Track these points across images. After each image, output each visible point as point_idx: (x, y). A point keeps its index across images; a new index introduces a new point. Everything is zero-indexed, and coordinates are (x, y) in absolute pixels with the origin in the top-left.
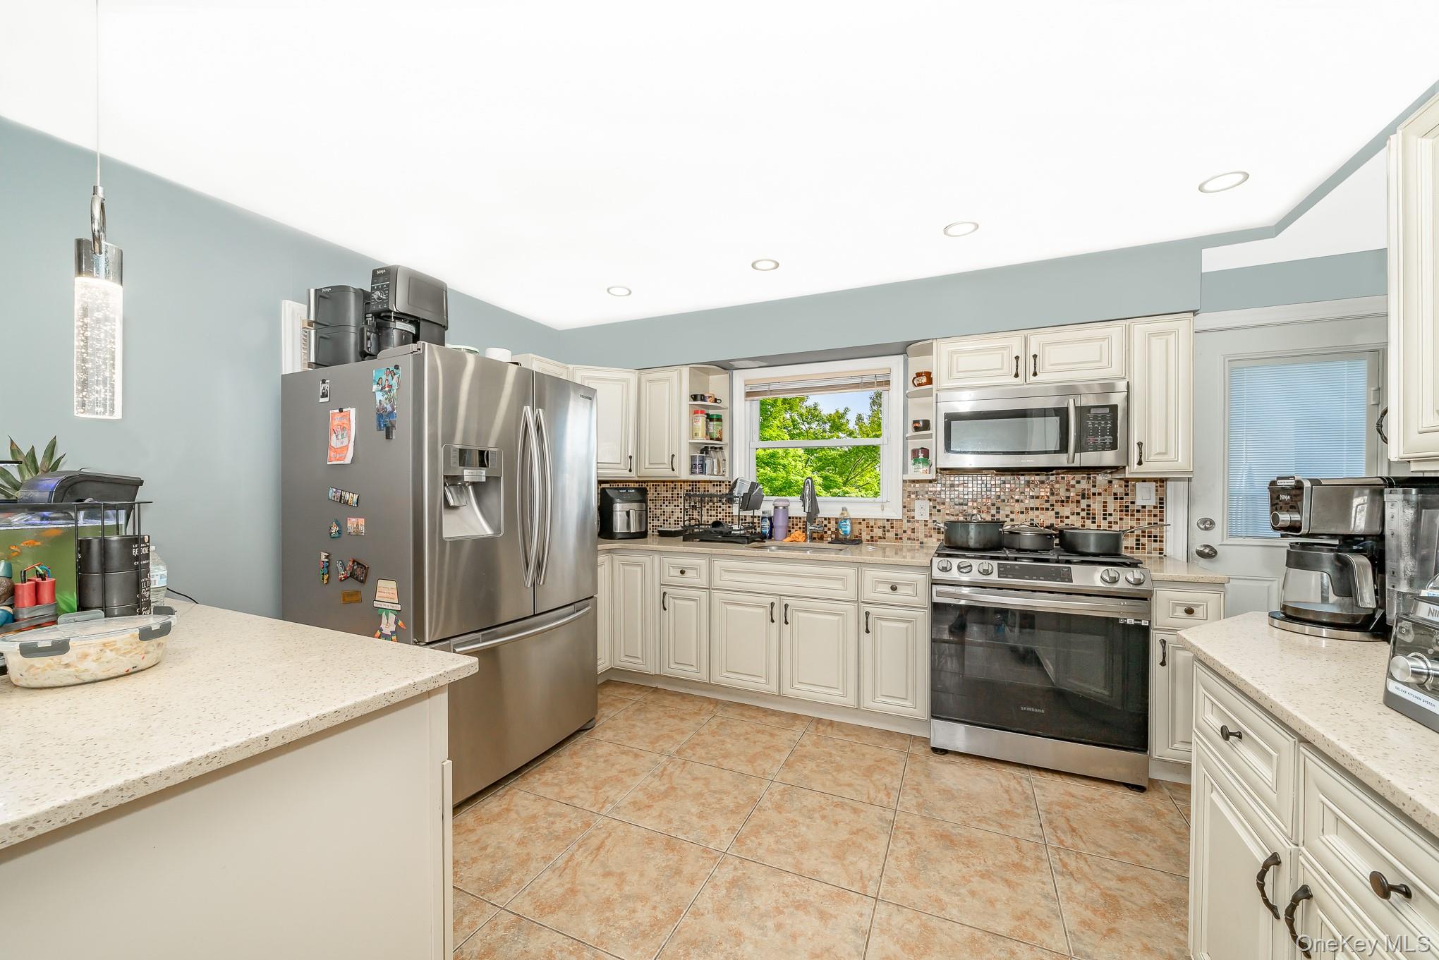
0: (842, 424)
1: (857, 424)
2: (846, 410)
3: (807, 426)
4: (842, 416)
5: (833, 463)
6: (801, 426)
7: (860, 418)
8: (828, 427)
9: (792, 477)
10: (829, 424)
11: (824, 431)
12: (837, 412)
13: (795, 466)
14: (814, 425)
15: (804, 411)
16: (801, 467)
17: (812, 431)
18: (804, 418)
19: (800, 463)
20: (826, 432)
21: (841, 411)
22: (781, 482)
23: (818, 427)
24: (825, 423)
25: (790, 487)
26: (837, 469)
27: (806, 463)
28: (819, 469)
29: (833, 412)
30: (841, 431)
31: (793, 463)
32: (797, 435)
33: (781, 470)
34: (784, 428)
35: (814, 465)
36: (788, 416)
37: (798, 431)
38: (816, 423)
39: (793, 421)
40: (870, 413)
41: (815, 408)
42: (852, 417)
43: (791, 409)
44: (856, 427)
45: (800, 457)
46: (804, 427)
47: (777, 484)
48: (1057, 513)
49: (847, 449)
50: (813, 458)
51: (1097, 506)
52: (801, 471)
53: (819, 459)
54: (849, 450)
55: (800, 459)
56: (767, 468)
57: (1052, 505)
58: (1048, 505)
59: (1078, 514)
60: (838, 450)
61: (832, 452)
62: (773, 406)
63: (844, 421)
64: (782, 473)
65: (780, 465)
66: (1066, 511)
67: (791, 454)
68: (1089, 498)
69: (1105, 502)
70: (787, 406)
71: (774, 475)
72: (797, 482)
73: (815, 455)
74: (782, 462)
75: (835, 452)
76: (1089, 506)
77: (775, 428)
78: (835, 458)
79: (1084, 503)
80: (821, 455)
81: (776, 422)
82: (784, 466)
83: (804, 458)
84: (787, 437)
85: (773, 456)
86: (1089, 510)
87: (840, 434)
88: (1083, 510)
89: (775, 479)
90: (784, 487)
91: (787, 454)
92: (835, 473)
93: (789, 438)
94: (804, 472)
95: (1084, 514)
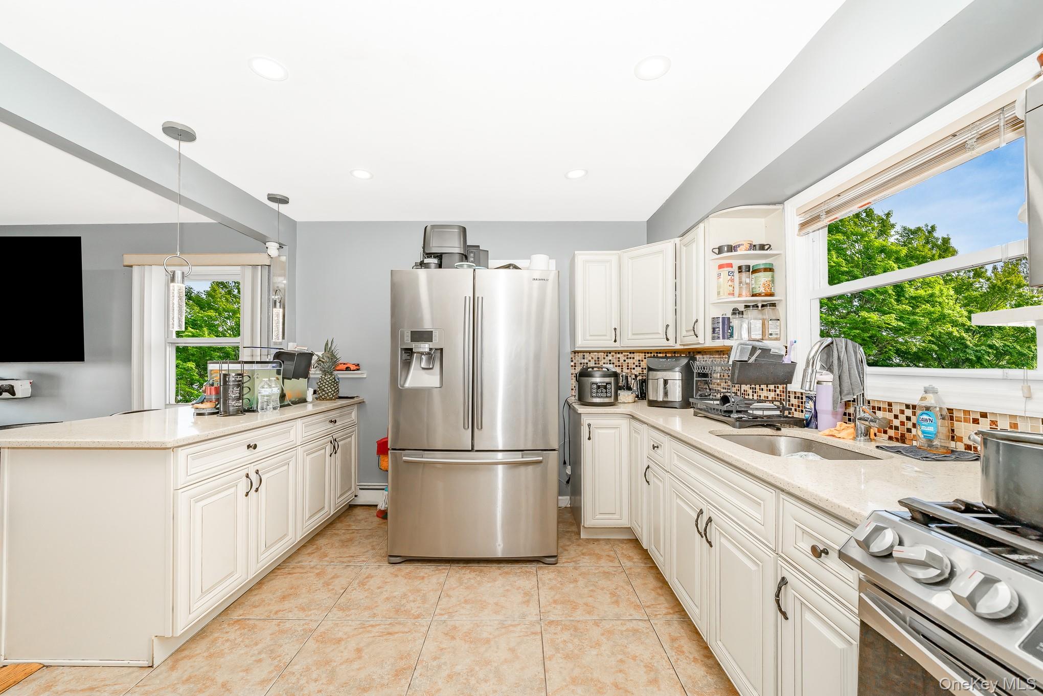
0: (982, 273)
2: (986, 262)
3: (957, 274)
4: (982, 267)
5: (975, 301)
7: (995, 268)
8: (972, 274)
9: (945, 311)
10: (973, 272)
11: (969, 278)
12: (979, 264)
13: (948, 303)
16: (952, 304)
17: (960, 277)
20: (970, 278)
21: (982, 263)
22: (937, 315)
23: (965, 275)
25: (944, 319)
26: (979, 305)
27: (956, 301)
28: (965, 305)
30: (981, 277)
31: (947, 301)
32: (949, 280)
33: (938, 306)
35: (962, 302)
37: (950, 277)
42: (989, 267)
45: (952, 296)
47: (935, 316)
49: (985, 291)
50: (961, 297)
52: (952, 307)
53: (966, 298)
54: (987, 291)
55: (952, 298)
56: (927, 304)
60: (979, 291)
61: (975, 293)
63: (984, 270)
64: (938, 308)
65: (937, 302)
67: (945, 294)
71: (933, 309)
72: (949, 314)
73: (963, 295)
74: (938, 300)
75: (977, 293)
78: (977, 297)
80: (966, 295)
82: (940, 303)
83: (954, 297)
85: (932, 295)
87: (981, 280)
89: (933, 313)
90: (940, 319)
91: (942, 294)
92: (977, 308)
93: (943, 282)
94: (954, 307)
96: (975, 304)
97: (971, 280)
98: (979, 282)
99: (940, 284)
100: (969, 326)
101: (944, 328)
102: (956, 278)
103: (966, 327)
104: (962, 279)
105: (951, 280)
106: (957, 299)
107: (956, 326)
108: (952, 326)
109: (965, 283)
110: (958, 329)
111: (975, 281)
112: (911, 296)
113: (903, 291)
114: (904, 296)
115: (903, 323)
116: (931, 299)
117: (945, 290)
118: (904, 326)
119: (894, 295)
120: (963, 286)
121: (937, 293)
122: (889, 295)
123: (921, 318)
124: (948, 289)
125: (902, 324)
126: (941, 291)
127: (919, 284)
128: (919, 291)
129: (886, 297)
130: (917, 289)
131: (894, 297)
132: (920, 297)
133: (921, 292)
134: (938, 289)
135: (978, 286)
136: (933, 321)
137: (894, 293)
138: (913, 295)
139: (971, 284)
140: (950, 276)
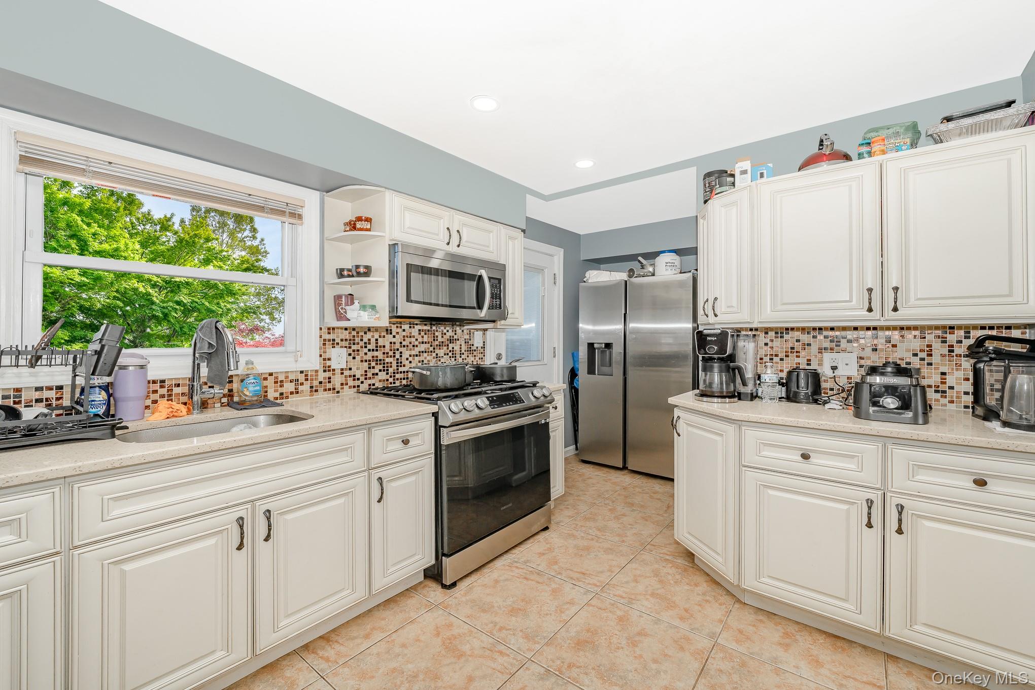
0: (169, 226)
1: (180, 226)
2: (172, 215)
3: (142, 227)
4: (169, 220)
6: (138, 227)
7: (182, 221)
8: (158, 228)
10: (160, 226)
11: (156, 231)
12: (165, 216)
14: (148, 227)
15: (140, 216)
17: (146, 231)
18: (140, 221)
19: (137, 255)
20: (157, 232)
21: (169, 216)
23: (151, 228)
24: (157, 225)
26: (165, 260)
27: (142, 255)
29: (162, 217)
30: (168, 231)
31: (132, 255)
32: (135, 234)
34: (125, 229)
35: (148, 257)
36: (128, 219)
37: (136, 231)
38: (150, 225)
39: (132, 223)
40: (190, 217)
41: (149, 214)
42: (176, 220)
43: (130, 214)
44: (180, 228)
45: (137, 251)
46: (140, 228)
48: (437, 354)
49: (173, 245)
50: (147, 251)
51: (457, 348)
53: (152, 252)
54: (174, 245)
55: (137, 252)
57: (434, 349)
58: (431, 349)
59: (448, 354)
60: (166, 245)
61: (162, 247)
62: (116, 212)
63: (170, 223)
65: (122, 256)
66: (441, 352)
67: (131, 249)
68: (453, 343)
69: (461, 345)
70: (127, 212)
73: (149, 249)
74: (123, 254)
75: (164, 247)
76: (453, 348)
77: (118, 228)
78: (164, 252)
79: (451, 346)
80: (153, 249)
81: (119, 224)
83: (140, 251)
84: (127, 235)
85: (116, 250)
86: (453, 351)
87: (168, 233)
88: (450, 351)
91: (127, 248)
93: (128, 236)
95: (450, 354)
96: (162, 258)
97: (158, 234)
98: (166, 236)
99: (125, 238)
100: (155, 282)
101: (130, 284)
102: (142, 232)
103: (152, 282)
104: (148, 233)
105: (136, 234)
106: (143, 253)
107: (142, 282)
108: (138, 282)
109: (151, 237)
110: (144, 284)
111: (162, 235)
112: (96, 251)
113: (87, 245)
114: (87, 251)
115: (87, 278)
116: (116, 253)
117: (130, 245)
118: (88, 281)
119: (77, 249)
120: (149, 240)
121: (122, 247)
122: (72, 249)
123: (106, 274)
124: (134, 243)
125: (85, 279)
126: (126, 245)
127: (103, 238)
128: (103, 245)
129: (69, 251)
130: (101, 243)
131: (77, 251)
132: (104, 252)
133: (106, 246)
134: (124, 243)
135: (164, 240)
136: (118, 276)
137: (77, 248)
138: (98, 249)
139: (158, 238)
140: (135, 229)
